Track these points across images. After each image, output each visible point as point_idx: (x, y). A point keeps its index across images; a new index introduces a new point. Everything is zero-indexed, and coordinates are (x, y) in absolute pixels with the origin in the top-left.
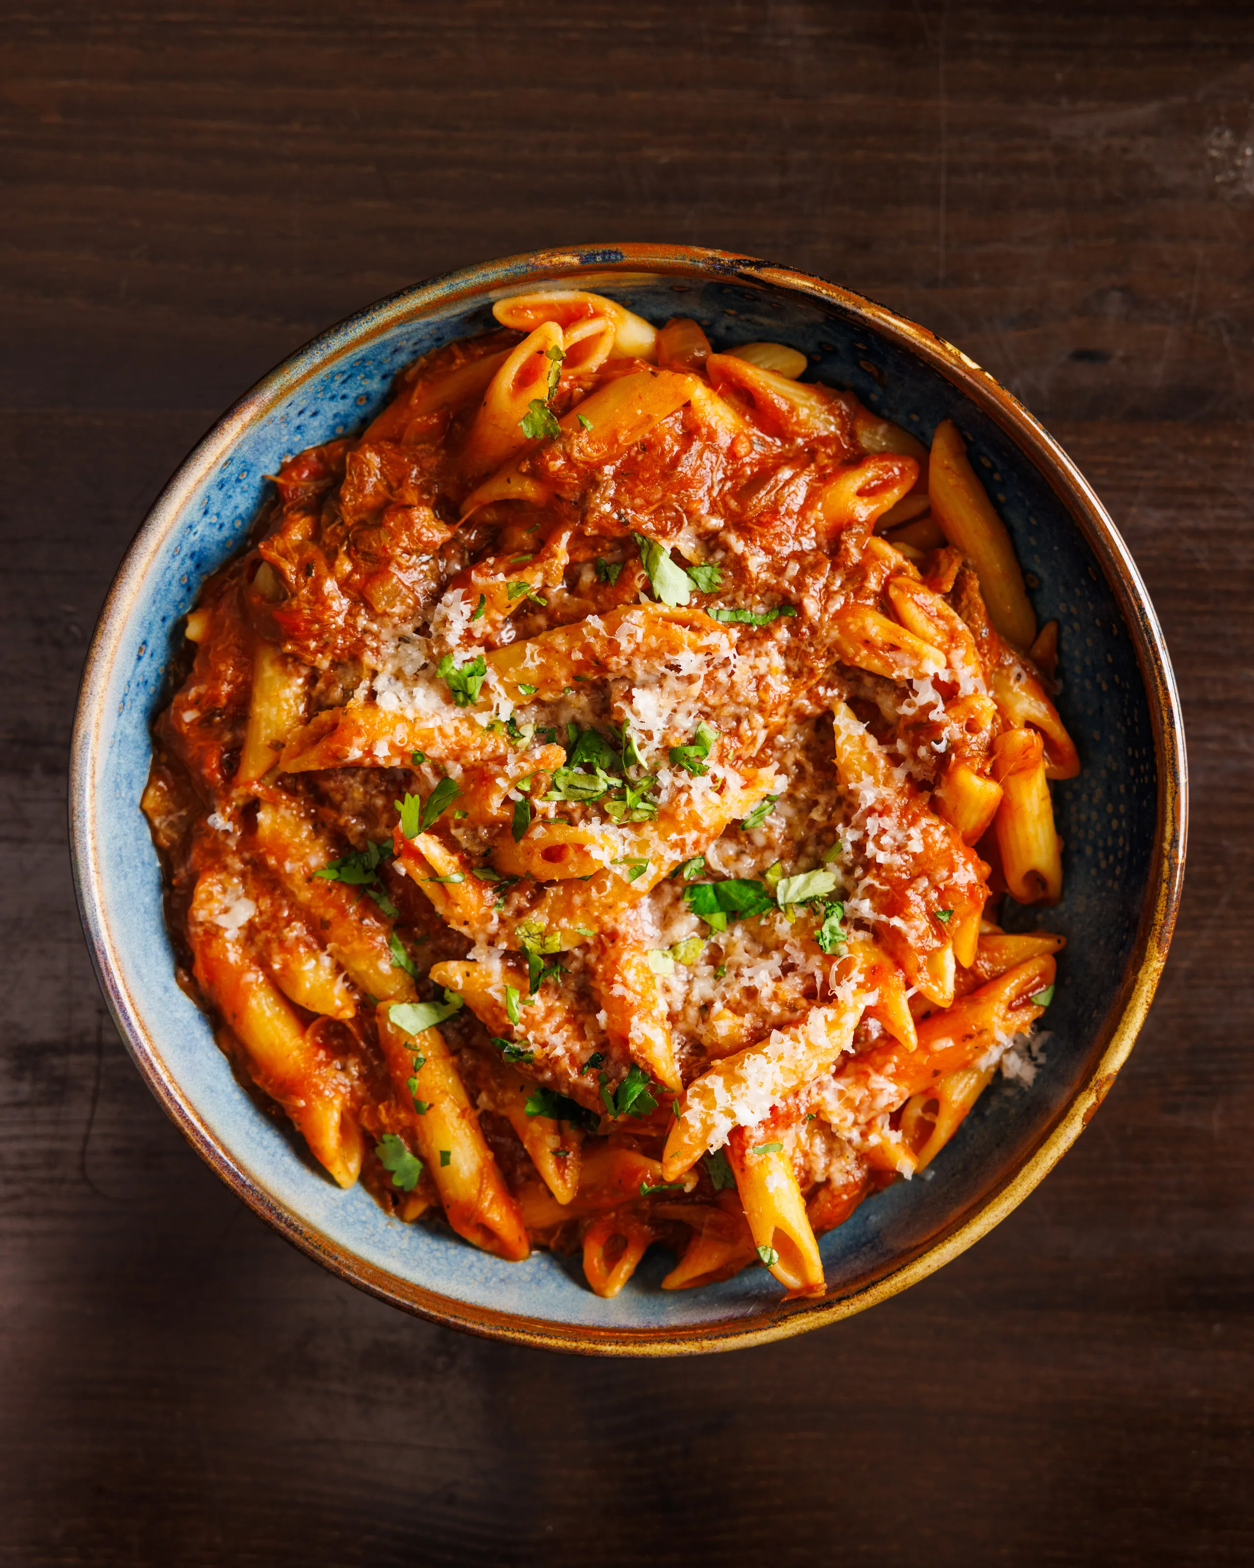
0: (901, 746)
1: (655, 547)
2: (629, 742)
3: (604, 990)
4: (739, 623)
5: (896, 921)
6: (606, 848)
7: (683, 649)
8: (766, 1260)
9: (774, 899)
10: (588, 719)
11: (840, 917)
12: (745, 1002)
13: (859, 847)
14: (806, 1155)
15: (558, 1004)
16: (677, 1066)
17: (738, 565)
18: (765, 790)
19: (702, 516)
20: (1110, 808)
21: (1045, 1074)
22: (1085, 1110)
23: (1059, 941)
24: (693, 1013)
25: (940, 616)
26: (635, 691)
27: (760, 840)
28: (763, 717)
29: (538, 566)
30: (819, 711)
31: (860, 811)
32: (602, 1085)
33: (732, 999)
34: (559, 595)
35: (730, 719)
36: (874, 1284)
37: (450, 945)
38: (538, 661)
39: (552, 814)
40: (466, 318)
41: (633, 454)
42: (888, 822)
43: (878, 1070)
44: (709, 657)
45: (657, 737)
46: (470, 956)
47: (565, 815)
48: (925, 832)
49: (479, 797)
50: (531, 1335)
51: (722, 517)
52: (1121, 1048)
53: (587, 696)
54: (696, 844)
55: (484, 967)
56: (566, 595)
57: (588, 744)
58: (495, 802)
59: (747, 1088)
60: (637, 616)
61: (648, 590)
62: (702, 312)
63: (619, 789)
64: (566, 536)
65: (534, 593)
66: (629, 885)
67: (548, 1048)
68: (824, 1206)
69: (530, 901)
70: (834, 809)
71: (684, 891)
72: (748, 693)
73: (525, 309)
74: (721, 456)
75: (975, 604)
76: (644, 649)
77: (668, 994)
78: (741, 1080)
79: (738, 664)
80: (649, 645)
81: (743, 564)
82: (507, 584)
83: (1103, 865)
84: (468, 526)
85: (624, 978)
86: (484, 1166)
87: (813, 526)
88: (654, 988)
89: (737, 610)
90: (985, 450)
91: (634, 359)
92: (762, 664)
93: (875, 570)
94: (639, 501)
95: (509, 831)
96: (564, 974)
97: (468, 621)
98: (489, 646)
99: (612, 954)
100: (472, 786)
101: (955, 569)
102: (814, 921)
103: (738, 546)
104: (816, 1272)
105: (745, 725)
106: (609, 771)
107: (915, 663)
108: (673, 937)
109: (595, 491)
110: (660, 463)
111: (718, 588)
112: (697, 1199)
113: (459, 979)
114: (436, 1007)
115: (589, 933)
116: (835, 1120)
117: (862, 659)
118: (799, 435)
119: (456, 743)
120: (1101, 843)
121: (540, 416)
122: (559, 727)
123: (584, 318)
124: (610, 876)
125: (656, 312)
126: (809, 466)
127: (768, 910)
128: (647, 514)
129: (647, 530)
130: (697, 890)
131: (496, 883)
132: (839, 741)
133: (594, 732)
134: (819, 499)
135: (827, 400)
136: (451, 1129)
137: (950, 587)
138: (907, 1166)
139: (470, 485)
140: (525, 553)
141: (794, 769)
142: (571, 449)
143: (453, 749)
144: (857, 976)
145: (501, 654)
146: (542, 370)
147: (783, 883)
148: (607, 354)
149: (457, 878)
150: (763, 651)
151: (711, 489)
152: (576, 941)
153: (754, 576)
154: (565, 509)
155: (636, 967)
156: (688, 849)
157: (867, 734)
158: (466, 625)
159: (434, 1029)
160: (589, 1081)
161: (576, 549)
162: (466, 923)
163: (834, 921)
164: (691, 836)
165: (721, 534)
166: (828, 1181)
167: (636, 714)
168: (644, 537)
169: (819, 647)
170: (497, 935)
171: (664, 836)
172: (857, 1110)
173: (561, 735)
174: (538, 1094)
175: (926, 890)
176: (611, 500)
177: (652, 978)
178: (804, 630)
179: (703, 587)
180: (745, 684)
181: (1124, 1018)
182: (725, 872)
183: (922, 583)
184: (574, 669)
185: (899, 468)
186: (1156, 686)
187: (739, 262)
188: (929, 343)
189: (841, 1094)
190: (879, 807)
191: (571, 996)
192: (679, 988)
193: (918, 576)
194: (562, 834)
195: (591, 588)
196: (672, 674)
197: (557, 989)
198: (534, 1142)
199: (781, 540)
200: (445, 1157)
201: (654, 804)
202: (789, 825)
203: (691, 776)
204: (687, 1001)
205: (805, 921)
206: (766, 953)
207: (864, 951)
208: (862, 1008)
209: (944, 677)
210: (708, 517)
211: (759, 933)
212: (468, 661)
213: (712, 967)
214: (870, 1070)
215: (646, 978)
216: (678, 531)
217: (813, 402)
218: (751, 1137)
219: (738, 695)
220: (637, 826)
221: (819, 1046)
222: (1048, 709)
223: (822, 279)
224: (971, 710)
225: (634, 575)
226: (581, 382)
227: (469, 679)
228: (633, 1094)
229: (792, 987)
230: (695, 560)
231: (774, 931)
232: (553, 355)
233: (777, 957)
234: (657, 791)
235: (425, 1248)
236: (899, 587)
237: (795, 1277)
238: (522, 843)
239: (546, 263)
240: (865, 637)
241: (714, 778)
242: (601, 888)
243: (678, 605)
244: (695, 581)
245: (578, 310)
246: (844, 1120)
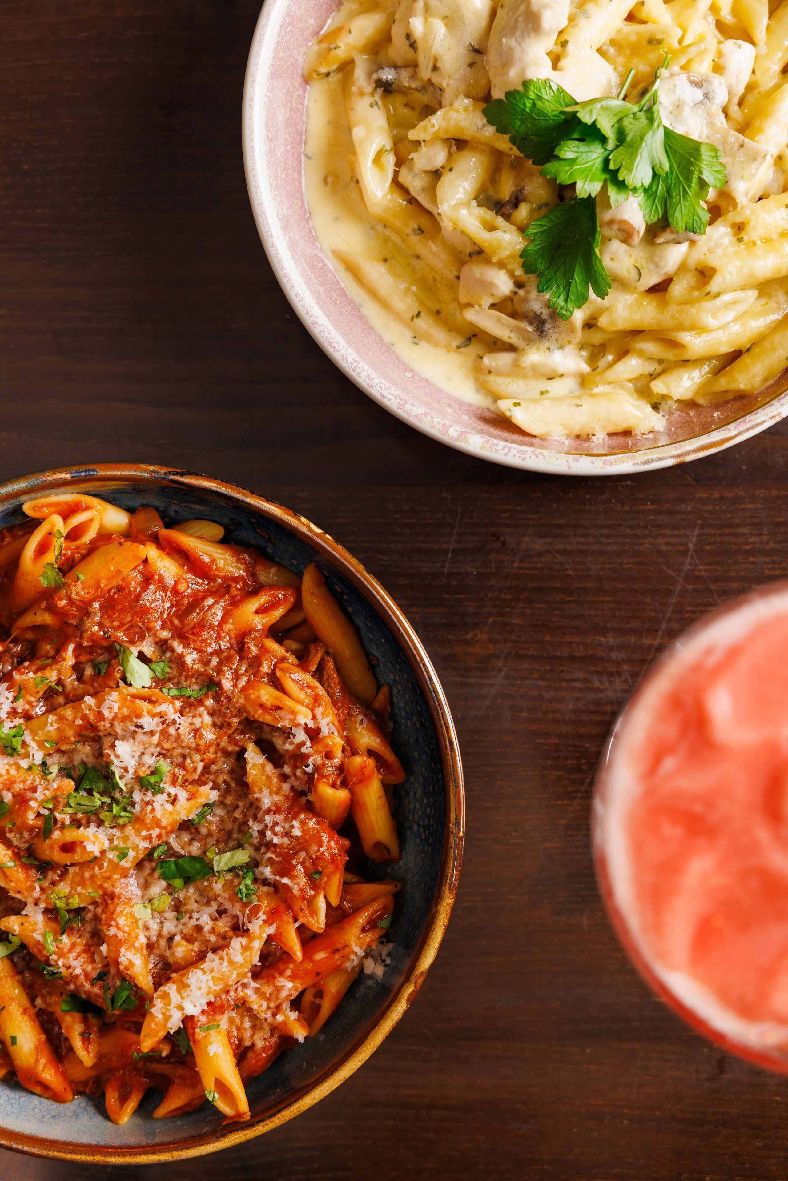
0: (287, 769)
1: (127, 651)
2: (113, 773)
3: (105, 931)
4: (183, 696)
5: (286, 881)
6: (97, 843)
7: (144, 716)
8: (210, 1099)
9: (212, 869)
10: (91, 761)
11: (252, 878)
12: (195, 935)
13: (262, 833)
14: (238, 1029)
15: (79, 940)
16: (150, 978)
17: (179, 661)
18: (202, 800)
19: (157, 630)
20: (425, 801)
21: (391, 970)
22: (408, 995)
23: (396, 886)
24: (163, 943)
25: (308, 686)
26: (117, 743)
27: (204, 831)
28: (200, 755)
29: (54, 667)
30: (237, 749)
31: (262, 811)
32: (105, 992)
33: (187, 932)
34: (72, 683)
35: (179, 757)
36: (280, 1111)
37: (14, 905)
38: (56, 726)
39: (67, 822)
40: (8, 513)
41: (112, 594)
42: (279, 818)
43: (281, 974)
44: (162, 719)
45: (131, 771)
46: (23, 913)
47: (77, 823)
48: (303, 823)
49: (21, 813)
50: (65, 1153)
51: (170, 630)
52: (429, 954)
53: (90, 746)
54: (159, 836)
55: (32, 919)
56: (76, 683)
57: (91, 776)
58: (31, 817)
59: (191, 991)
60: (114, 696)
61: (124, 679)
62: (157, 503)
63: (109, 804)
64: (71, 647)
65: (53, 684)
66: (118, 864)
67: (71, 970)
68: (251, 1061)
69: (60, 876)
70: (248, 810)
71: (157, 865)
72: (188, 739)
73: (43, 506)
74: (169, 593)
75: (332, 678)
76: (119, 716)
77: (148, 931)
78: (186, 986)
79: (182, 722)
80: (123, 714)
81: (183, 660)
82: (35, 679)
83: (423, 837)
84: (15, 641)
85: (117, 923)
86: (39, 1044)
87: (228, 634)
88: (138, 928)
89: (180, 689)
90: (336, 581)
91: (112, 534)
92: (197, 722)
93: (267, 659)
94: (116, 623)
95: (42, 834)
96: (83, 921)
97: (12, 702)
98: (28, 717)
99: (111, 907)
100: (17, 806)
101: (319, 656)
102: (236, 882)
103: (179, 648)
104: (243, 1105)
105: (188, 761)
106: (102, 794)
107: (292, 717)
108: (151, 895)
109: (88, 619)
110: (129, 599)
111: (168, 675)
112: (172, 1060)
113: (16, 928)
114: (6, 945)
115: (97, 895)
116: (255, 1007)
117: (259, 716)
118: (219, 577)
119: (8, 779)
120: (421, 823)
121: (52, 573)
122: (74, 766)
123: (80, 510)
124: (106, 860)
125: (131, 504)
126: (224, 596)
127: (208, 876)
128: (122, 631)
129: (122, 641)
130: (164, 865)
131: (38, 866)
132: (248, 767)
133: (95, 769)
134: (231, 617)
135: (236, 554)
136: (17, 1022)
137: (314, 668)
138: (300, 1034)
139: (15, 617)
140: (48, 658)
141: (223, 786)
142: (71, 593)
143: (6, 784)
144: (262, 916)
145: (34, 722)
146: (51, 545)
147: (216, 858)
148: (96, 532)
149: (11, 864)
150: (197, 713)
151: (163, 613)
152: (89, 900)
153: (190, 667)
154: (70, 631)
155: (125, 916)
156: (153, 840)
157: (266, 762)
158: (12, 705)
159: (6, 959)
160: (97, 990)
161: (80, 655)
162: (19, 892)
163: (249, 882)
164: (155, 832)
165: (169, 641)
166: (253, 1045)
167: (117, 757)
168: (121, 646)
169: (233, 710)
170: (39, 898)
171: (138, 832)
172: (268, 1000)
173: (75, 770)
174: (69, 998)
175: (304, 859)
176: (99, 623)
177: (137, 921)
178: (223, 699)
179: (158, 674)
180: (186, 735)
181: (430, 935)
182: (182, 852)
183: (298, 666)
184: (78, 730)
185: (282, 595)
186: (441, 726)
187: (170, 473)
188: (289, 518)
189: (257, 990)
190: (273, 808)
191: (88, 935)
192: (154, 926)
193: (296, 662)
194: (71, 835)
195: (90, 678)
196: (140, 730)
197: (78, 931)
198: (68, 1029)
199: (207, 643)
200: (14, 1039)
201: (132, 813)
202: (222, 821)
203: (154, 794)
204: (160, 935)
205: (231, 882)
206: (208, 903)
207: (267, 900)
208: (265, 936)
209: (311, 724)
210: (161, 631)
211: (204, 890)
212: (13, 728)
213: (175, 913)
214: (276, 974)
215: (132, 922)
216: (142, 641)
217: (227, 556)
218: (198, 1021)
219: (182, 741)
220: (122, 827)
221: (237, 962)
222: (381, 741)
223: (222, 481)
224: (327, 746)
225: (115, 669)
226: (79, 550)
227: (13, 739)
228: (123, 996)
229: (223, 925)
230: (154, 658)
231: (212, 889)
232: (57, 535)
233: (214, 906)
234: (133, 804)
235: (6, 1098)
236: (282, 670)
237: (231, 1108)
238: (47, 841)
239: (50, 478)
240: (259, 702)
241: (169, 794)
242: (101, 867)
243: (143, 687)
244: (153, 671)
245: (76, 506)
246: (261, 1006)
